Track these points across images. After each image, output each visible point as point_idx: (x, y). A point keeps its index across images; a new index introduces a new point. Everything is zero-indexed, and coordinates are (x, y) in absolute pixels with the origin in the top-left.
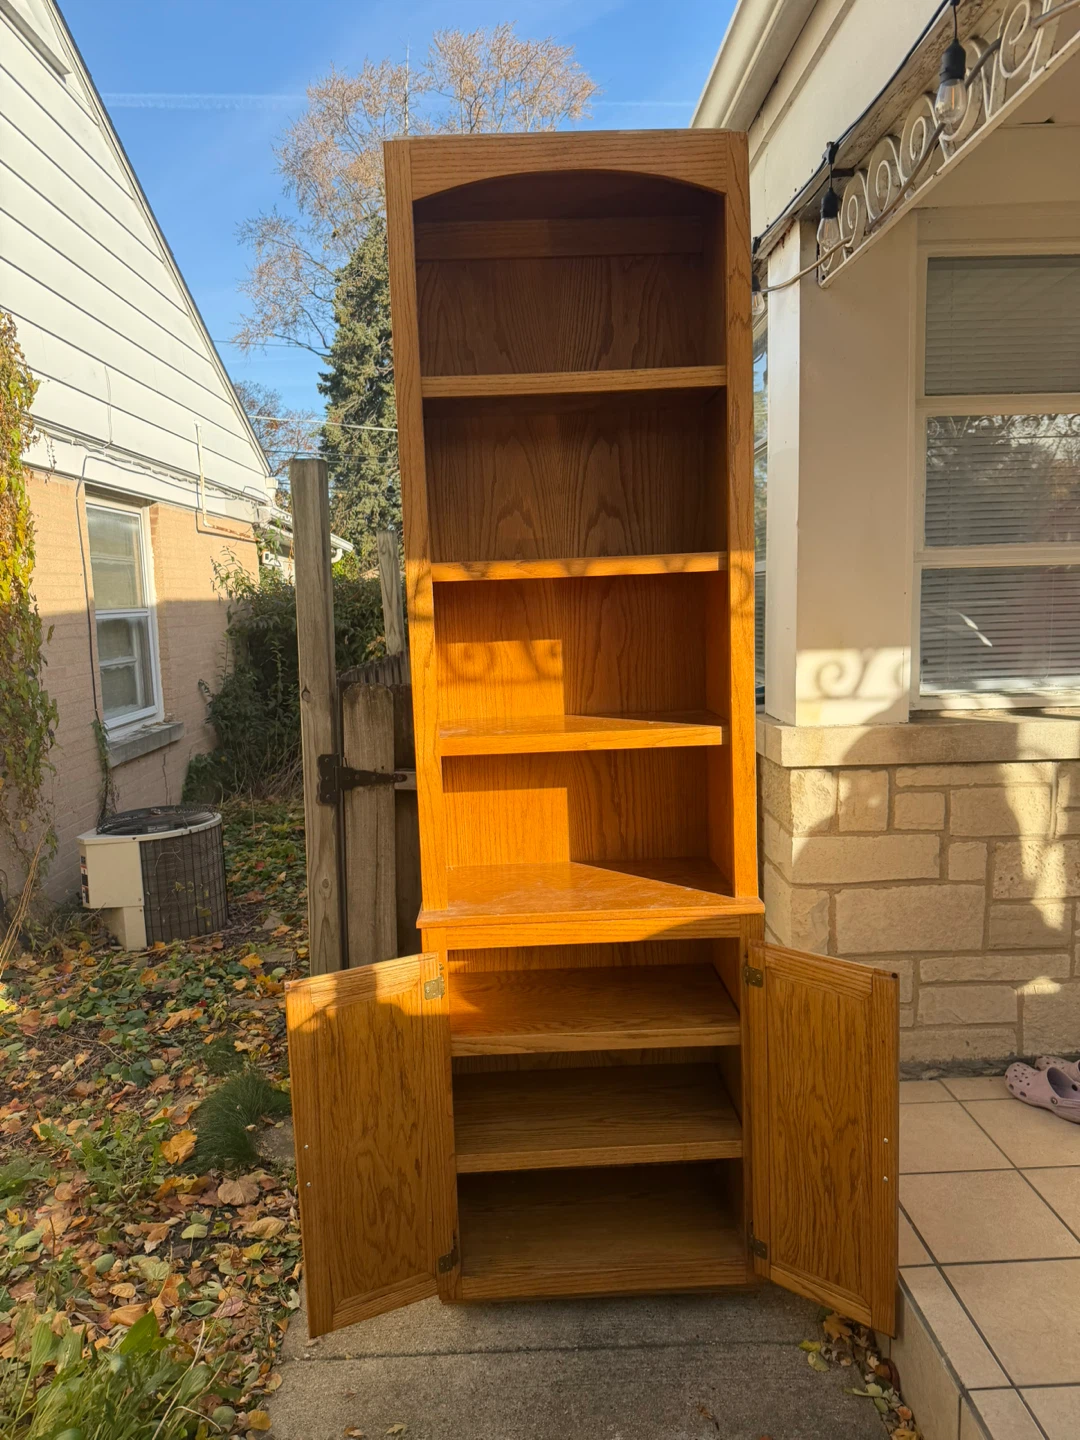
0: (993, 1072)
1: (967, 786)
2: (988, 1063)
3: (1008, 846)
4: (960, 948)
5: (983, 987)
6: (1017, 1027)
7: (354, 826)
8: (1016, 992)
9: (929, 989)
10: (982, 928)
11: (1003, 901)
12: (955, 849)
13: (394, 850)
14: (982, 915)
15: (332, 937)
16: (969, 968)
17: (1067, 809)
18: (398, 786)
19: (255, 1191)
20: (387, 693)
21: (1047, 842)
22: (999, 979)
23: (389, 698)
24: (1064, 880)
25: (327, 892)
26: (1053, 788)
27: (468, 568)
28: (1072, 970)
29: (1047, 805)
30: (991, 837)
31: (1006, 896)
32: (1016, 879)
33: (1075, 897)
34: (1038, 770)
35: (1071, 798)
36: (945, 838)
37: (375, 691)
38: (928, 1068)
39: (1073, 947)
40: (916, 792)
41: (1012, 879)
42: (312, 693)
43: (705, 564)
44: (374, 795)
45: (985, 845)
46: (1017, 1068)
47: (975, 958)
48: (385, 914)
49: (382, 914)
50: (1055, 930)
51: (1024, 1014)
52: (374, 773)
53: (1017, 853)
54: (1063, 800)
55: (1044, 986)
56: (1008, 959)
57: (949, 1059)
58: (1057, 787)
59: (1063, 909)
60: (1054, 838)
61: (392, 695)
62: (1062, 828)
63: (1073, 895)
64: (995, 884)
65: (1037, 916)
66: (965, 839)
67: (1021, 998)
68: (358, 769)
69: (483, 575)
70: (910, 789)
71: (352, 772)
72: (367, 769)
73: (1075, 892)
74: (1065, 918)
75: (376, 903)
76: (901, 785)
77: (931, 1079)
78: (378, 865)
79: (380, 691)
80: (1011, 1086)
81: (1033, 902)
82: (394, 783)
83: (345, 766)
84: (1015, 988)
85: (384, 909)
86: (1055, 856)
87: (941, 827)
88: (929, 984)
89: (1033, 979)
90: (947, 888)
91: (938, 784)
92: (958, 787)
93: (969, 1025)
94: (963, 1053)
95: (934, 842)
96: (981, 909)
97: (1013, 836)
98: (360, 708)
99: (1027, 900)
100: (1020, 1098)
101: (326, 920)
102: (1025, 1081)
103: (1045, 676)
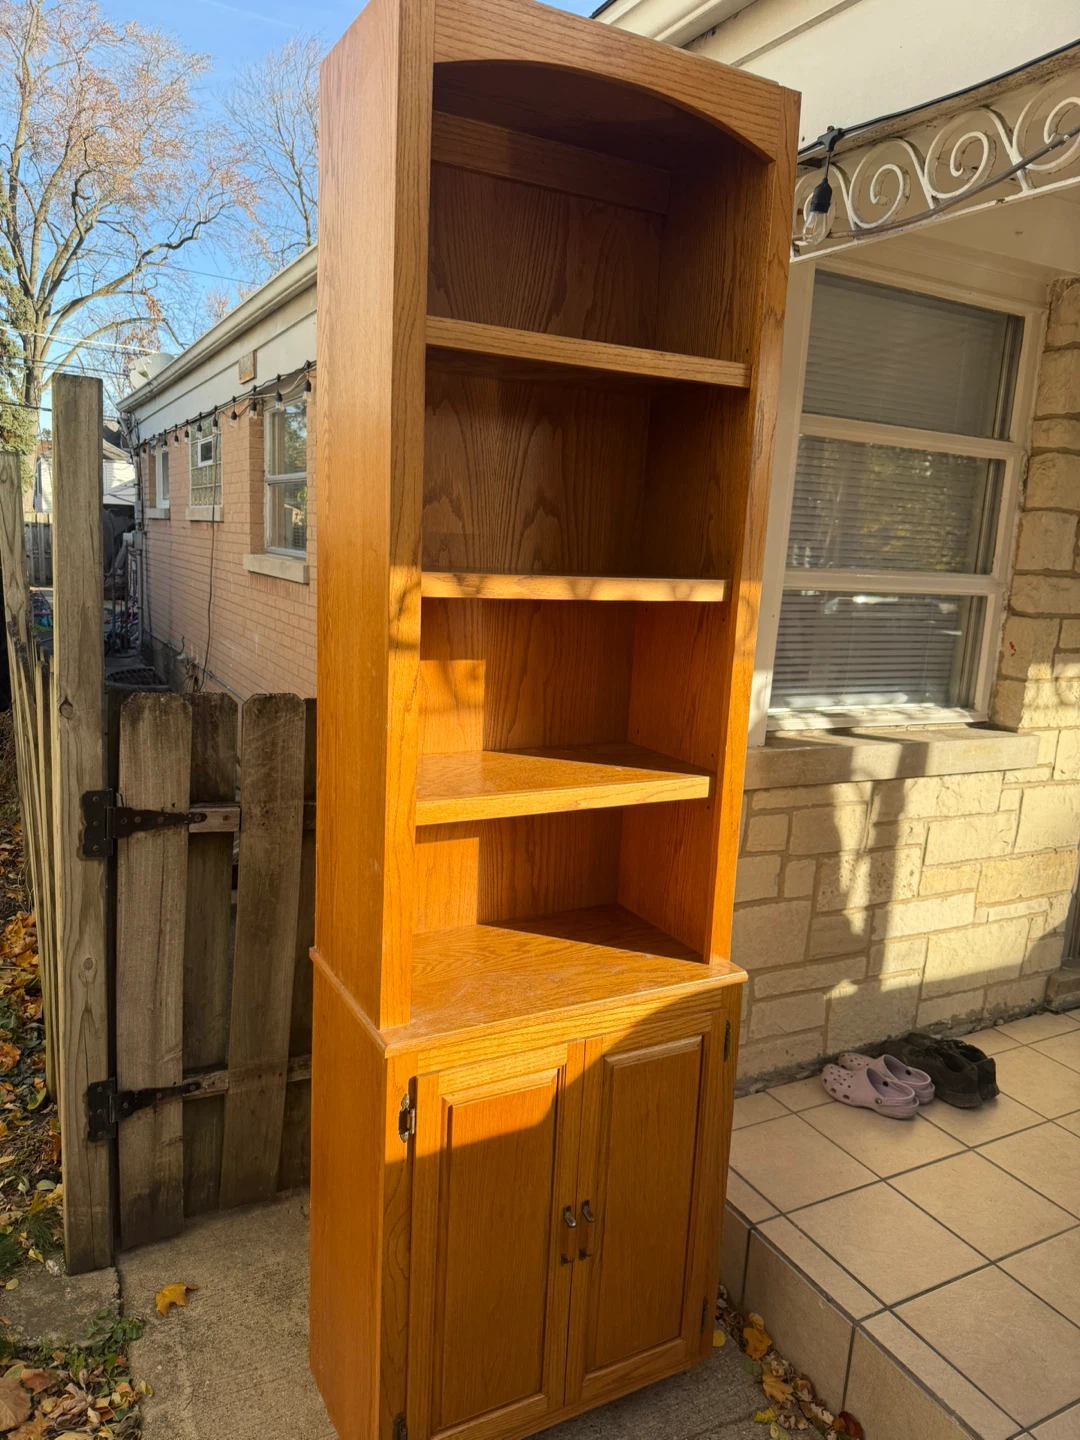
0: (805, 1074)
1: (806, 807)
2: (801, 1067)
3: (832, 862)
4: (787, 962)
5: (802, 996)
6: (824, 1030)
7: (129, 883)
8: (825, 997)
9: (760, 1004)
10: (805, 941)
11: (824, 914)
12: (792, 867)
13: (183, 911)
14: (806, 929)
15: (96, 1033)
16: (793, 980)
17: (877, 825)
18: (194, 828)
19: (24, 1400)
20: (184, 706)
21: (859, 855)
22: (814, 987)
23: (186, 713)
24: (868, 889)
25: (90, 974)
26: (869, 804)
27: (460, 581)
28: (867, 972)
29: (863, 821)
30: (819, 854)
31: (826, 909)
32: (835, 893)
33: (874, 905)
34: (859, 789)
35: (881, 814)
36: (785, 857)
37: (167, 704)
38: (756, 1081)
39: (869, 951)
40: (767, 814)
41: (832, 892)
42: (75, 705)
43: (709, 592)
44: (160, 841)
45: (814, 862)
46: (832, 1071)
47: (797, 970)
48: (167, 994)
49: (164, 994)
50: (858, 936)
51: (831, 1017)
52: (162, 813)
53: (837, 867)
54: (874, 817)
55: (845, 989)
56: (823, 968)
57: (772, 1069)
58: (872, 804)
59: (865, 917)
60: (864, 852)
61: (190, 709)
62: (871, 843)
63: (874, 902)
64: (819, 898)
65: (847, 923)
66: (800, 858)
67: (829, 1001)
68: (139, 808)
69: (478, 591)
70: (764, 812)
71: (130, 812)
72: (151, 808)
73: (875, 899)
74: (866, 925)
75: (156, 981)
76: (756, 808)
77: (757, 1092)
78: (161, 932)
79: (174, 704)
80: (834, 1090)
81: (845, 912)
82: (188, 824)
83: (120, 805)
84: (824, 993)
85: (168, 988)
86: (864, 868)
87: (782, 848)
88: (761, 1000)
89: (839, 982)
90: (783, 905)
91: (785, 806)
92: (799, 808)
93: (788, 1035)
94: (783, 1061)
95: (777, 859)
96: (806, 922)
97: (835, 853)
98: (145, 726)
99: (839, 912)
100: (844, 1101)
101: (88, 1010)
102: (846, 1084)
103: (842, 693)
